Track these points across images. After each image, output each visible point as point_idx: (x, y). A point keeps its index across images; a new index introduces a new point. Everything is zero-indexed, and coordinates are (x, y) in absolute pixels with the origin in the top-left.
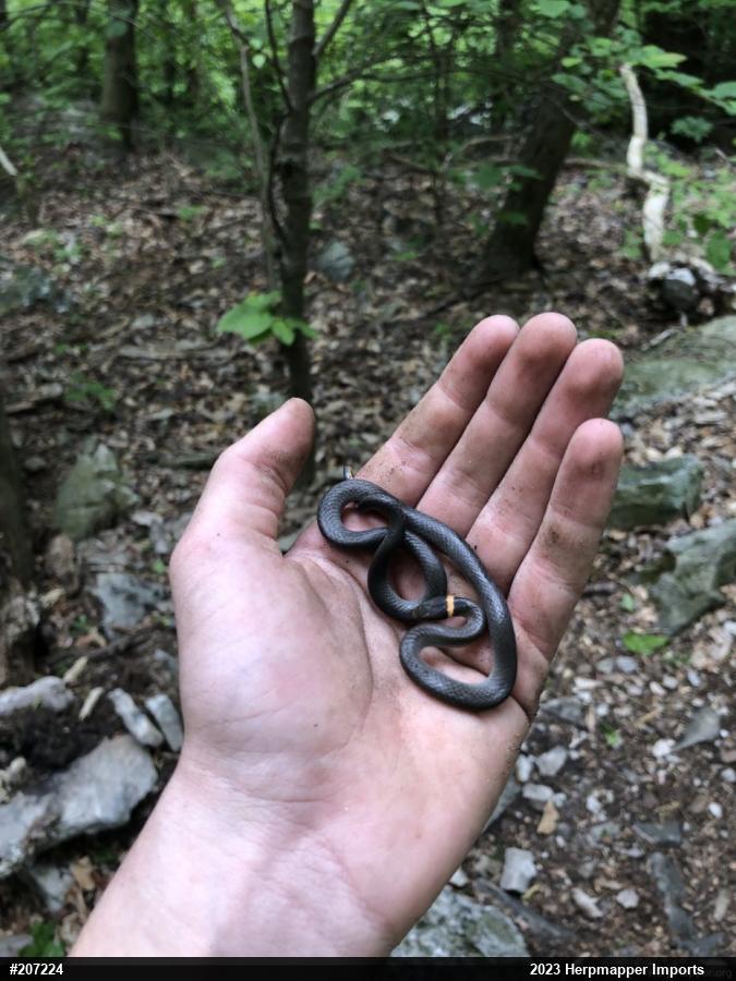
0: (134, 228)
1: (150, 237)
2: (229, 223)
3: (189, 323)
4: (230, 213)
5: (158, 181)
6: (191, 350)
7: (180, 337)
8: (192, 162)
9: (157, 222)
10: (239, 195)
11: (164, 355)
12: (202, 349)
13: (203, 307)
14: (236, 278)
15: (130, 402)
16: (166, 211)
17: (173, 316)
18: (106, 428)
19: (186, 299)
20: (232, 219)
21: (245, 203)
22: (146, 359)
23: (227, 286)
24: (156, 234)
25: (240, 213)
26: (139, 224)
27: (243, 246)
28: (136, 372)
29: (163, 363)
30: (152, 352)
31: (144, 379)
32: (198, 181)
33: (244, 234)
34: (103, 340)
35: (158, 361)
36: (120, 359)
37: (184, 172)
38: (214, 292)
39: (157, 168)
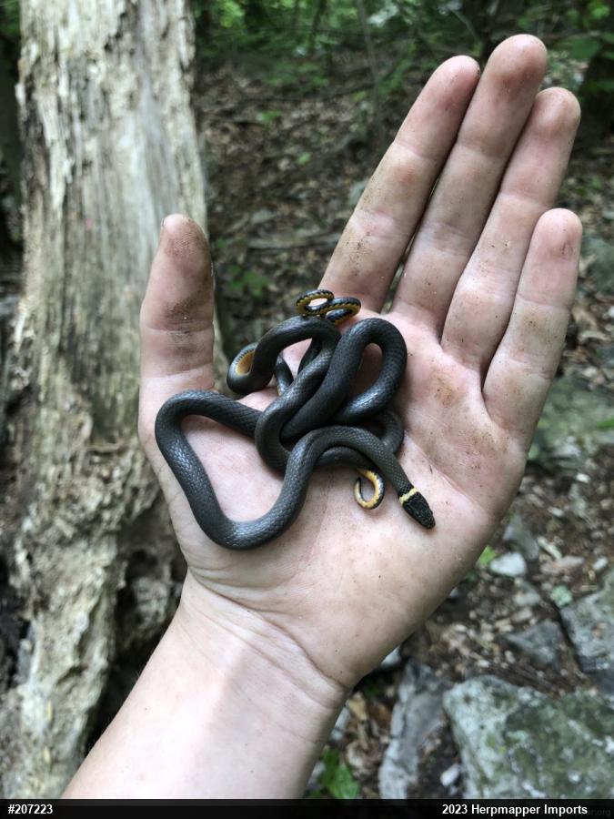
0: (214, 136)
1: (230, 142)
2: (297, 123)
3: (301, 214)
4: (295, 115)
5: (223, 92)
6: (310, 237)
7: (297, 227)
8: (247, 74)
9: (233, 129)
10: (298, 99)
11: (288, 244)
12: (321, 235)
13: (308, 198)
14: (328, 170)
15: (273, 288)
16: (239, 118)
17: (284, 209)
18: (265, 312)
19: (292, 192)
20: (300, 119)
21: (305, 105)
22: (274, 249)
23: (323, 177)
24: (234, 140)
25: (305, 114)
26: (218, 132)
27: (318, 142)
28: (268, 261)
29: (290, 250)
30: (277, 242)
31: (277, 267)
32: (255, 90)
33: (315, 131)
34: (231, 235)
35: (284, 249)
36: (251, 251)
37: (243, 83)
38: (312, 184)
39: (218, 82)
